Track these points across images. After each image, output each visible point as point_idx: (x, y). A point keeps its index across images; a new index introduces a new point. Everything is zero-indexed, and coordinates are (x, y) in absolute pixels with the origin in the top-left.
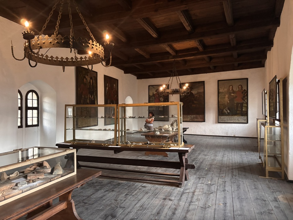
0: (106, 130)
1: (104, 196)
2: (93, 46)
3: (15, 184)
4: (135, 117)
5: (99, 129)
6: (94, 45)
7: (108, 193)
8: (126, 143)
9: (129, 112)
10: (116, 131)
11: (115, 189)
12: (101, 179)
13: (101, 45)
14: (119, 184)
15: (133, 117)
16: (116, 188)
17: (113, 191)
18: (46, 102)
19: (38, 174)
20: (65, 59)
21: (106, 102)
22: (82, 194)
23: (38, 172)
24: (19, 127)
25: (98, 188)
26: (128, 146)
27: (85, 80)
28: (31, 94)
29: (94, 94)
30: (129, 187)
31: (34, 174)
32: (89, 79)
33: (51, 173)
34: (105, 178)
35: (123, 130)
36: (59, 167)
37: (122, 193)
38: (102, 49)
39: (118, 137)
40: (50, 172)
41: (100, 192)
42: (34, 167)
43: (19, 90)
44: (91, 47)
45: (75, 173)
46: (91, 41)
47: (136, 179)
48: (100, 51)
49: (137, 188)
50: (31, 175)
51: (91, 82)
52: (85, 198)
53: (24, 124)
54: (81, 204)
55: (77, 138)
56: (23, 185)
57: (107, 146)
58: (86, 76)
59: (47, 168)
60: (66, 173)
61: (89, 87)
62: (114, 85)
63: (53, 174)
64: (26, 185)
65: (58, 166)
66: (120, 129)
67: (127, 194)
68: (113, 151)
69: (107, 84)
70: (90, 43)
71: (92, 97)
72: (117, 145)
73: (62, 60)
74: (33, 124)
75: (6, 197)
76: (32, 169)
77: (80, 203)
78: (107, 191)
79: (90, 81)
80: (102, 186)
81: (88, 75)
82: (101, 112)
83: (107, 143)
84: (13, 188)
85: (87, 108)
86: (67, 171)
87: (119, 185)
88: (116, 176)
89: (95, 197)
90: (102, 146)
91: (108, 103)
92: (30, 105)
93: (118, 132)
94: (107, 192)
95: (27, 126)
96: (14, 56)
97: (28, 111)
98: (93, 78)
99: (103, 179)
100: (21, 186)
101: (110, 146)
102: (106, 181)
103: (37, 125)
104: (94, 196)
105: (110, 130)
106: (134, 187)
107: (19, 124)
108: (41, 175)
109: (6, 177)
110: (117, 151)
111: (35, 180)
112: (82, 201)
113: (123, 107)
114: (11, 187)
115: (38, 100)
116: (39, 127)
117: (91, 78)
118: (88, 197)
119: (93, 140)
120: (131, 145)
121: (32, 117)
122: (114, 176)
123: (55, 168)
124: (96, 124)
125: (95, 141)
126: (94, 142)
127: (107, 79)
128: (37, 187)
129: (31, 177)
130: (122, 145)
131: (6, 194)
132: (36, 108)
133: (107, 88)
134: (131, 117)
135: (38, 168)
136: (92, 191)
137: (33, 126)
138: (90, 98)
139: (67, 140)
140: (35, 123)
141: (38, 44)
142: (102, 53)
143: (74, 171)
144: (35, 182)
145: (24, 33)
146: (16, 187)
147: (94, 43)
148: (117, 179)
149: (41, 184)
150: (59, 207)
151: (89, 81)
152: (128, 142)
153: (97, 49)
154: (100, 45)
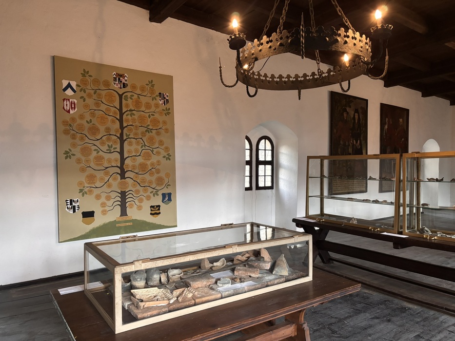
0: (378, 202)
1: (370, 326)
2: (346, 39)
3: (214, 280)
4: (442, 180)
5: (364, 200)
6: (348, 37)
7: (380, 323)
8: (419, 231)
9: (431, 168)
10: (397, 205)
11: (394, 319)
12: (366, 291)
13: (364, 36)
14: (403, 310)
15: (437, 180)
16: (396, 315)
17: (389, 321)
18: (282, 153)
19: (250, 269)
20: (302, 77)
21: (383, 150)
22: (329, 312)
23: (251, 266)
24: (247, 189)
25: (359, 306)
26: (424, 238)
27: (345, 115)
28: (263, 141)
29: (361, 138)
30: (425, 319)
31: (245, 268)
32: (352, 113)
33: (271, 270)
34: (374, 291)
35: (414, 204)
36: (282, 263)
37: (408, 331)
38: (366, 43)
39: (402, 215)
40: (268, 268)
41: (362, 316)
42: (247, 255)
43: (246, 136)
44: (343, 42)
45: (309, 279)
46: (343, 29)
47: (442, 308)
48: (362, 47)
49: (445, 329)
50: (241, 268)
51: (357, 117)
52: (333, 320)
53: (254, 186)
54: (325, 332)
55: (326, 211)
56: (225, 284)
57: (379, 232)
58: (348, 109)
59: (264, 261)
60: (294, 276)
61: (352, 125)
62: (401, 120)
63: (274, 273)
64: (230, 285)
65: (282, 260)
66: (407, 202)
67: (418, 335)
68: (391, 244)
69: (385, 120)
70: (340, 35)
71: (357, 142)
72: (401, 233)
73: (297, 79)
74: (266, 186)
75: (197, 301)
76: (244, 258)
77: (324, 328)
78: (377, 318)
79: (354, 115)
80: (369, 305)
81: (350, 107)
82: (373, 168)
83: (380, 227)
84: (211, 286)
85: (347, 161)
86: (297, 271)
87: (404, 312)
88: (396, 292)
89: (352, 324)
90: (370, 232)
91: (388, 152)
92: (261, 158)
93: (401, 208)
94: (376, 321)
95: (258, 188)
96: (222, 82)
97: (260, 166)
98: (360, 111)
99: (371, 292)
100: (221, 285)
101: (385, 233)
102: (376, 296)
103: (271, 188)
104: (351, 322)
105: (385, 202)
106: (436, 322)
107: (247, 185)
108: (254, 272)
109: (208, 265)
110: (399, 243)
111: (244, 279)
112: (329, 325)
113: (414, 158)
114: (208, 284)
115: (272, 150)
116: (274, 190)
117: (356, 111)
118: (340, 320)
119: (354, 219)
120: (431, 237)
121: (265, 176)
122: (394, 291)
123: (277, 263)
124: (364, 189)
125: (359, 220)
126: (355, 222)
127: (387, 110)
128: (245, 292)
129: (240, 272)
130: (412, 234)
131: (198, 296)
132: (270, 163)
133: (386, 127)
134: (433, 179)
135: (253, 258)
136: (348, 311)
137: (265, 188)
138: (353, 145)
139: (309, 214)
140: (269, 184)
141: (253, 54)
142: (365, 51)
143: (307, 275)
144: (244, 282)
145: (230, 39)
146: (214, 286)
147: (350, 33)
148: (400, 297)
149: (251, 288)
150: (283, 332)
151: (352, 116)
152: (426, 229)
153: (355, 44)
154: (361, 36)
